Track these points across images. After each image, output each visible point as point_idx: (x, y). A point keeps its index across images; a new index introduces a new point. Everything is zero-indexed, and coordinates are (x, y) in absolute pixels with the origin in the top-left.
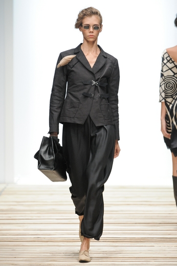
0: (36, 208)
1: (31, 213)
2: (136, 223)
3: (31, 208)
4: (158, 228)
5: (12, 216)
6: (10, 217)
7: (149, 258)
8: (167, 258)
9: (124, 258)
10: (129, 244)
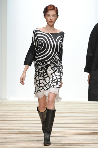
0: (19, 114)
1: (16, 117)
2: (77, 124)
3: (17, 114)
4: (90, 126)
5: (5, 118)
6: (4, 119)
7: (84, 144)
8: (95, 144)
9: (70, 143)
10: (73, 136)
